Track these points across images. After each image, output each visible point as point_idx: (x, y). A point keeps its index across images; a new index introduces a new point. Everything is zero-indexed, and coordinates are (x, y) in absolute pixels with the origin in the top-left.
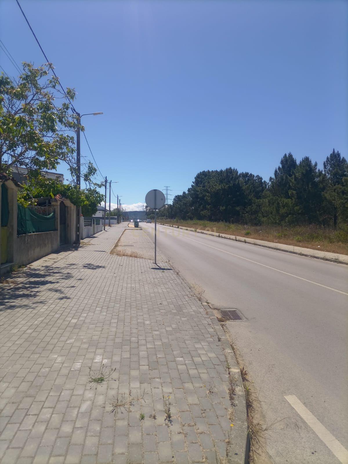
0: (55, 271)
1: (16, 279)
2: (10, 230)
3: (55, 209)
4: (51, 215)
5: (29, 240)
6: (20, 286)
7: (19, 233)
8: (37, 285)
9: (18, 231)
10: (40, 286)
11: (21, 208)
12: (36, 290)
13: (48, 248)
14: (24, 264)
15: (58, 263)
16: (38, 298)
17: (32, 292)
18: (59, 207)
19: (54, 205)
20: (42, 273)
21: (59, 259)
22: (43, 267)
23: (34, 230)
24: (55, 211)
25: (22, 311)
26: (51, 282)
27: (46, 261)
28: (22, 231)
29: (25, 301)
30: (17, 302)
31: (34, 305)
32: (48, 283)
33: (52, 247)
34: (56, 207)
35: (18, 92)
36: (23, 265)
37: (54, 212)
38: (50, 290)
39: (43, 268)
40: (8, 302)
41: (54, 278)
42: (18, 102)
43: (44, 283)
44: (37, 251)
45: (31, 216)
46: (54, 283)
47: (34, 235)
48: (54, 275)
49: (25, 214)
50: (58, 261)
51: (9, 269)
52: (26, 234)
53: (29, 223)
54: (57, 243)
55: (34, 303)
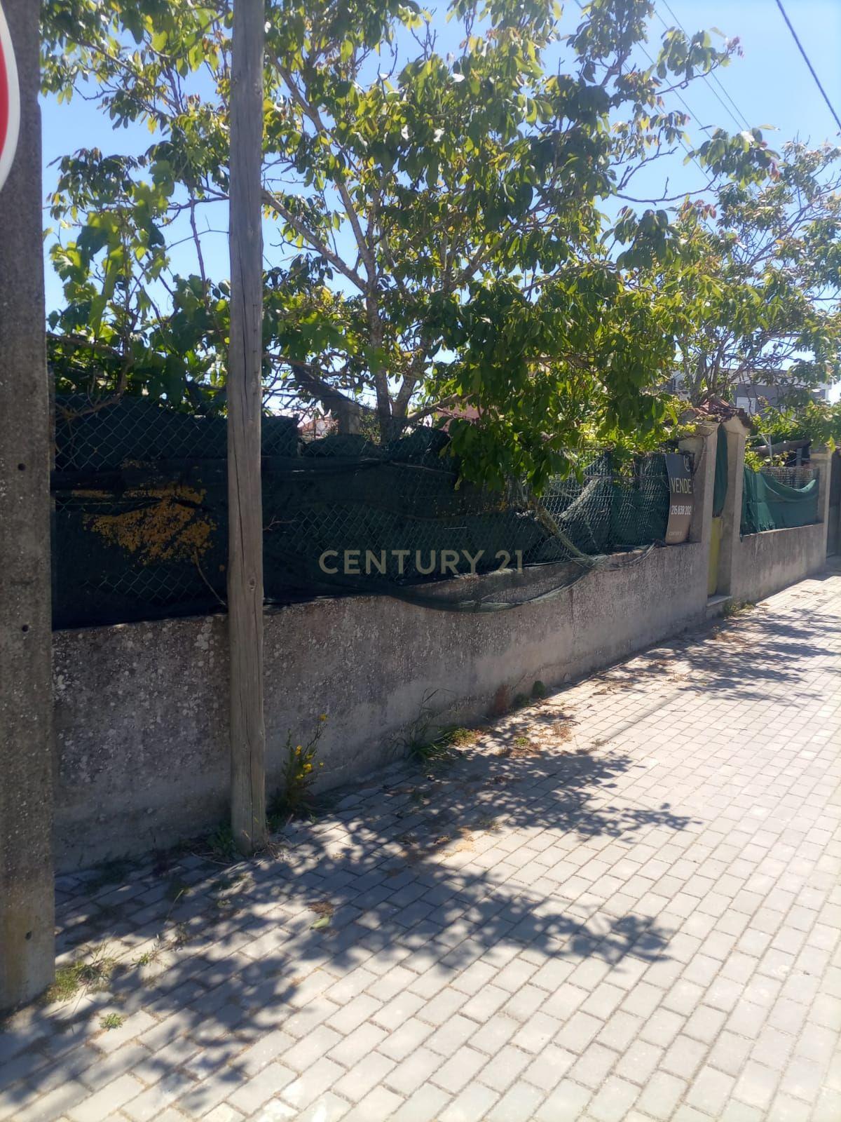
0: (828, 625)
1: (742, 634)
2: (726, 525)
3: (819, 470)
4: (810, 486)
5: (762, 546)
6: (756, 650)
7: (743, 532)
8: (794, 653)
9: (742, 526)
10: (802, 659)
11: (748, 472)
12: (795, 665)
13: (799, 567)
14: (750, 599)
15: (829, 604)
16: (802, 685)
17: (786, 668)
18: (829, 464)
19: (816, 461)
20: (797, 625)
21: (830, 595)
22: (795, 611)
23: (772, 523)
24: (818, 474)
25: (778, 708)
26: (825, 652)
27: (798, 597)
28: (749, 527)
29: (775, 688)
30: (760, 686)
31: (799, 701)
32: (818, 654)
33: (808, 563)
34: (820, 465)
35: (765, 215)
36: (749, 603)
37: (817, 477)
38: (829, 670)
39: (797, 615)
40: (739, 683)
41: (829, 641)
42: (759, 235)
43: (808, 652)
44: (776, 573)
45: (766, 489)
46: (833, 654)
47: (772, 536)
48: (829, 634)
49: (755, 484)
50: (830, 600)
51: (720, 608)
52: (755, 531)
53: (762, 508)
54: (819, 552)
55: (798, 695)
